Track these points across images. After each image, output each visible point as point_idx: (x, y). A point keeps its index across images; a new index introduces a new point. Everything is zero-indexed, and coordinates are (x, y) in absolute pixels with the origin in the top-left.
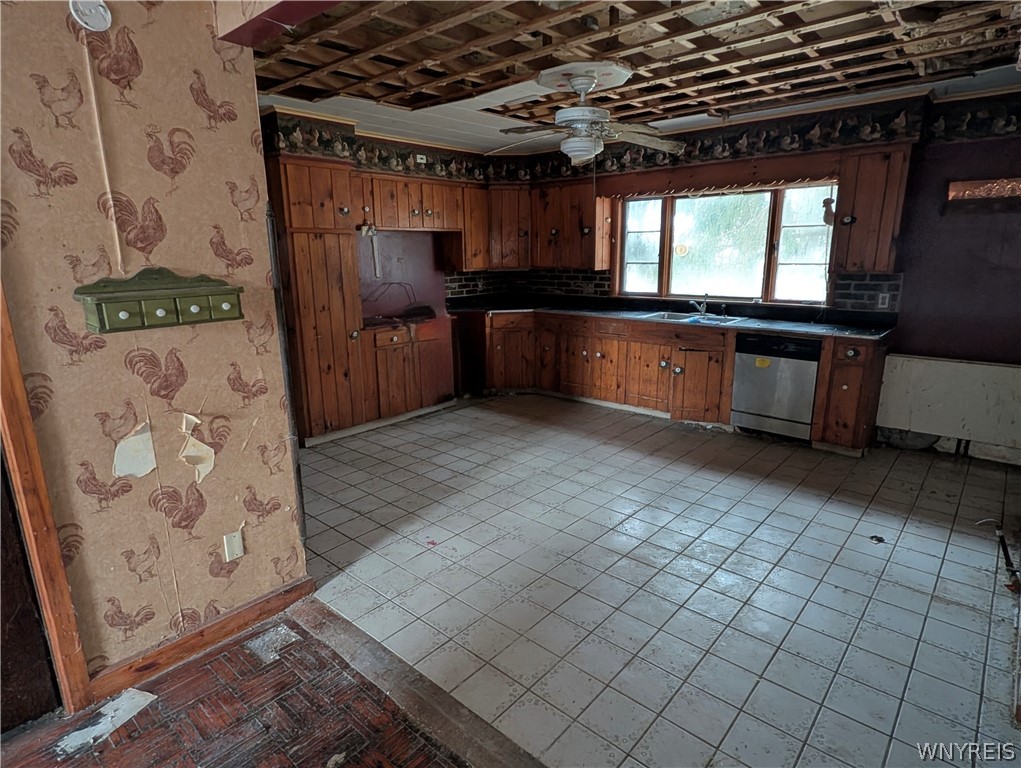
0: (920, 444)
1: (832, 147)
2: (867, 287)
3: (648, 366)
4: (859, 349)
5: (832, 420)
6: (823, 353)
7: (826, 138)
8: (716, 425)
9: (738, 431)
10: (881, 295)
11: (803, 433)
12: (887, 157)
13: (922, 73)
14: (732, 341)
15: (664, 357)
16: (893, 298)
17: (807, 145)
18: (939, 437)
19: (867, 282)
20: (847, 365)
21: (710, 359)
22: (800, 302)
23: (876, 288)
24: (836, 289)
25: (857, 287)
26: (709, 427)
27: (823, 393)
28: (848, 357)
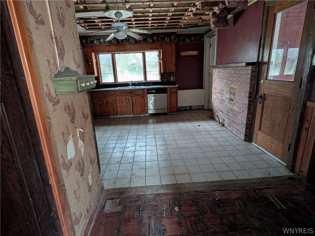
0: (184, 109)
1: (159, 42)
2: (168, 76)
3: (123, 103)
4: (174, 89)
5: (172, 106)
6: (168, 91)
7: (158, 40)
8: (144, 115)
9: (150, 115)
10: (171, 77)
11: (166, 111)
12: (171, 45)
13: (183, 27)
14: (146, 91)
15: (127, 99)
16: (174, 78)
17: (154, 41)
18: (187, 106)
19: (168, 74)
20: (173, 93)
21: (141, 97)
22: (154, 81)
23: (170, 76)
24: (162, 76)
25: (166, 76)
26: (142, 116)
27: (169, 101)
28: (173, 91)
